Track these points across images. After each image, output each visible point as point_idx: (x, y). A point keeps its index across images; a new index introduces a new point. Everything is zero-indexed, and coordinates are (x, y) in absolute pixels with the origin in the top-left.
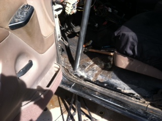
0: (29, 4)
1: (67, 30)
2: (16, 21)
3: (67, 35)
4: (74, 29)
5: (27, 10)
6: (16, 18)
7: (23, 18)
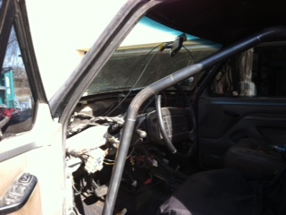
0: (31, 173)
1: (84, 190)
2: (8, 203)
3: (83, 198)
4: (97, 191)
5: (26, 184)
6: (9, 197)
7: (19, 197)
